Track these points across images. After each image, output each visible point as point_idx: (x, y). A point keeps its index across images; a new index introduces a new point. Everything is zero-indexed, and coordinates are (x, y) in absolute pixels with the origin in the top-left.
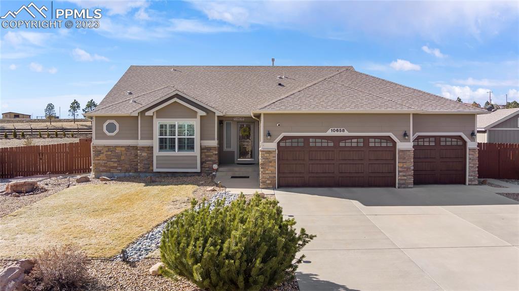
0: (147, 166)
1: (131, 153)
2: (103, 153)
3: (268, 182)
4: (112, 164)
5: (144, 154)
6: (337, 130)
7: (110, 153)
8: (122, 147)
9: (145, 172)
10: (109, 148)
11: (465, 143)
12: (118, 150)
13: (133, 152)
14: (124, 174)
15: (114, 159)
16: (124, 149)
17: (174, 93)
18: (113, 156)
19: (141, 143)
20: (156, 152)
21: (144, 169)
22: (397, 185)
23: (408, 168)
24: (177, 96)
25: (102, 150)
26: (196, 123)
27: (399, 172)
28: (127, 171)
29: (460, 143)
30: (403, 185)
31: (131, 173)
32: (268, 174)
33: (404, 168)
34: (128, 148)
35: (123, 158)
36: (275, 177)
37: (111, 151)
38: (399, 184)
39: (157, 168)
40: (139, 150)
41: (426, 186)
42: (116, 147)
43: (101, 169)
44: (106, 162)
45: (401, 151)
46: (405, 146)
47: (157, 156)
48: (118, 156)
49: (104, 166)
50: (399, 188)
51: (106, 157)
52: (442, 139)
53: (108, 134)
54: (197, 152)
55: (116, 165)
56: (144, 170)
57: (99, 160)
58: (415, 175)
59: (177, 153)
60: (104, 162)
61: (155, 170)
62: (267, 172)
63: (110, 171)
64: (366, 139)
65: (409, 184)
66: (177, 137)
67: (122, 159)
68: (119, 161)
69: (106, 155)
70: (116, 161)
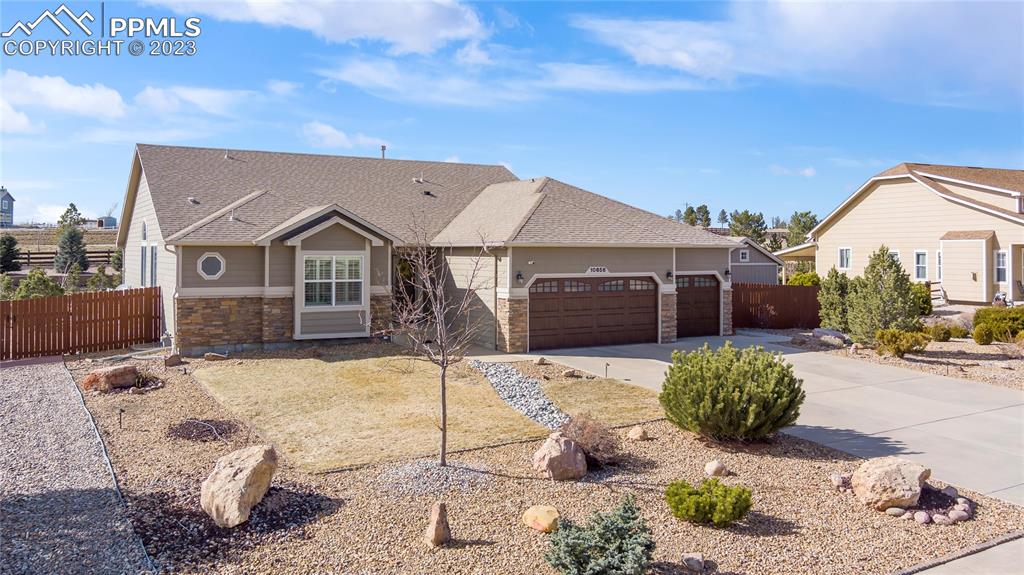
0: (281, 331)
1: (248, 311)
2: (196, 312)
3: (519, 344)
4: (213, 331)
5: (276, 311)
6: (597, 270)
7: (209, 311)
8: (231, 299)
9: (277, 342)
10: (208, 302)
11: (718, 283)
12: (224, 306)
13: (252, 308)
14: (233, 346)
15: (217, 321)
16: (235, 303)
17: (331, 209)
18: (216, 315)
19: (271, 291)
20: (301, 306)
21: (274, 336)
22: (660, 339)
23: (672, 317)
24: (335, 213)
25: (195, 305)
26: (363, 257)
27: (663, 322)
28: (240, 341)
29: (714, 284)
30: (666, 340)
31: (245, 345)
32: (518, 332)
33: (667, 317)
34: (242, 301)
35: (233, 319)
36: (526, 336)
37: (212, 308)
38: (662, 338)
39: (302, 333)
40: (265, 304)
41: (689, 338)
42: (221, 300)
43: (193, 339)
44: (202, 327)
45: (664, 295)
46: (668, 288)
47: (302, 314)
48: (225, 317)
49: (198, 335)
50: (662, 342)
51: (203, 318)
52: (696, 279)
53: (207, 277)
54: (365, 304)
55: (221, 331)
56: (276, 338)
57: (188, 324)
58: (679, 326)
59: (334, 307)
60: (198, 327)
61: (298, 335)
62: (517, 330)
63: (209, 342)
64: (627, 280)
65: (672, 337)
66: (334, 281)
67: (231, 320)
68: (225, 325)
69: (203, 314)
70: (220, 325)
